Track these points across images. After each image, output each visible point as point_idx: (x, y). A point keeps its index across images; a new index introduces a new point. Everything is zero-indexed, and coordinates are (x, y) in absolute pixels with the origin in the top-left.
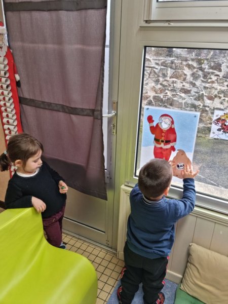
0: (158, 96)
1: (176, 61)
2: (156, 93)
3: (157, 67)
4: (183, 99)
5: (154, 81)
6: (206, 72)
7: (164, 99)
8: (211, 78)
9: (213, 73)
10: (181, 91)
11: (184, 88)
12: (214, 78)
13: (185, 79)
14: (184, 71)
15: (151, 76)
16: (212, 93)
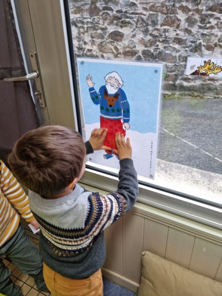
0: (148, 51)
1: (167, 4)
2: (146, 46)
3: (145, 13)
4: (177, 52)
5: (142, 31)
6: (204, 15)
7: (155, 53)
8: (209, 23)
9: (212, 16)
10: (174, 41)
11: (178, 37)
12: (213, 22)
13: (178, 27)
14: (176, 15)
15: (139, 26)
16: (212, 41)
